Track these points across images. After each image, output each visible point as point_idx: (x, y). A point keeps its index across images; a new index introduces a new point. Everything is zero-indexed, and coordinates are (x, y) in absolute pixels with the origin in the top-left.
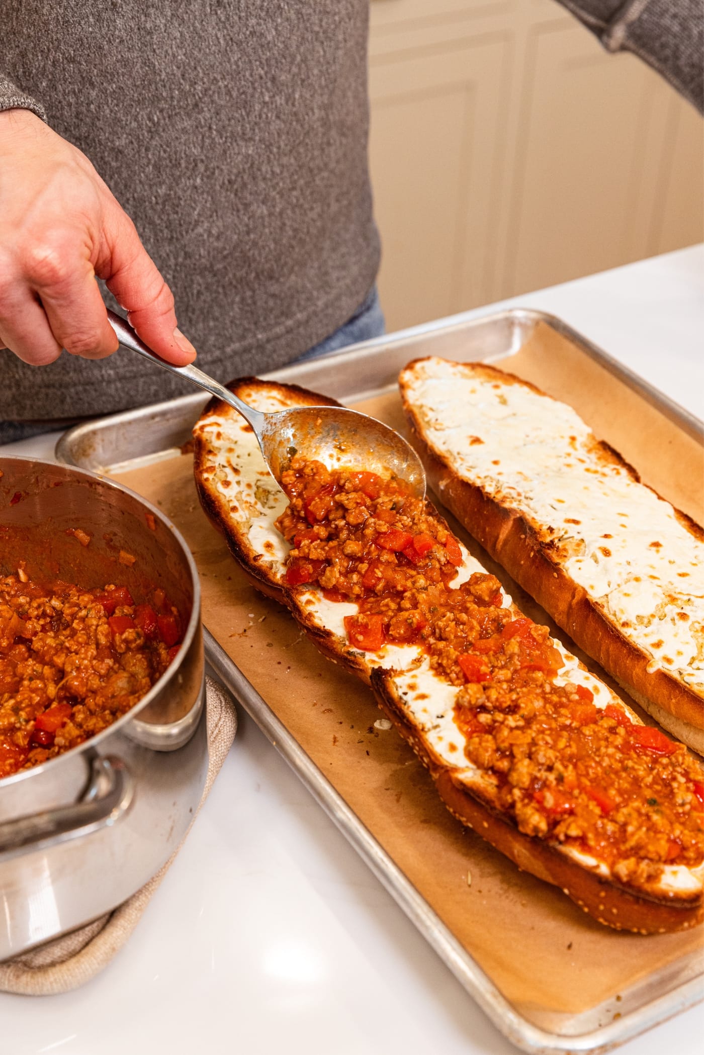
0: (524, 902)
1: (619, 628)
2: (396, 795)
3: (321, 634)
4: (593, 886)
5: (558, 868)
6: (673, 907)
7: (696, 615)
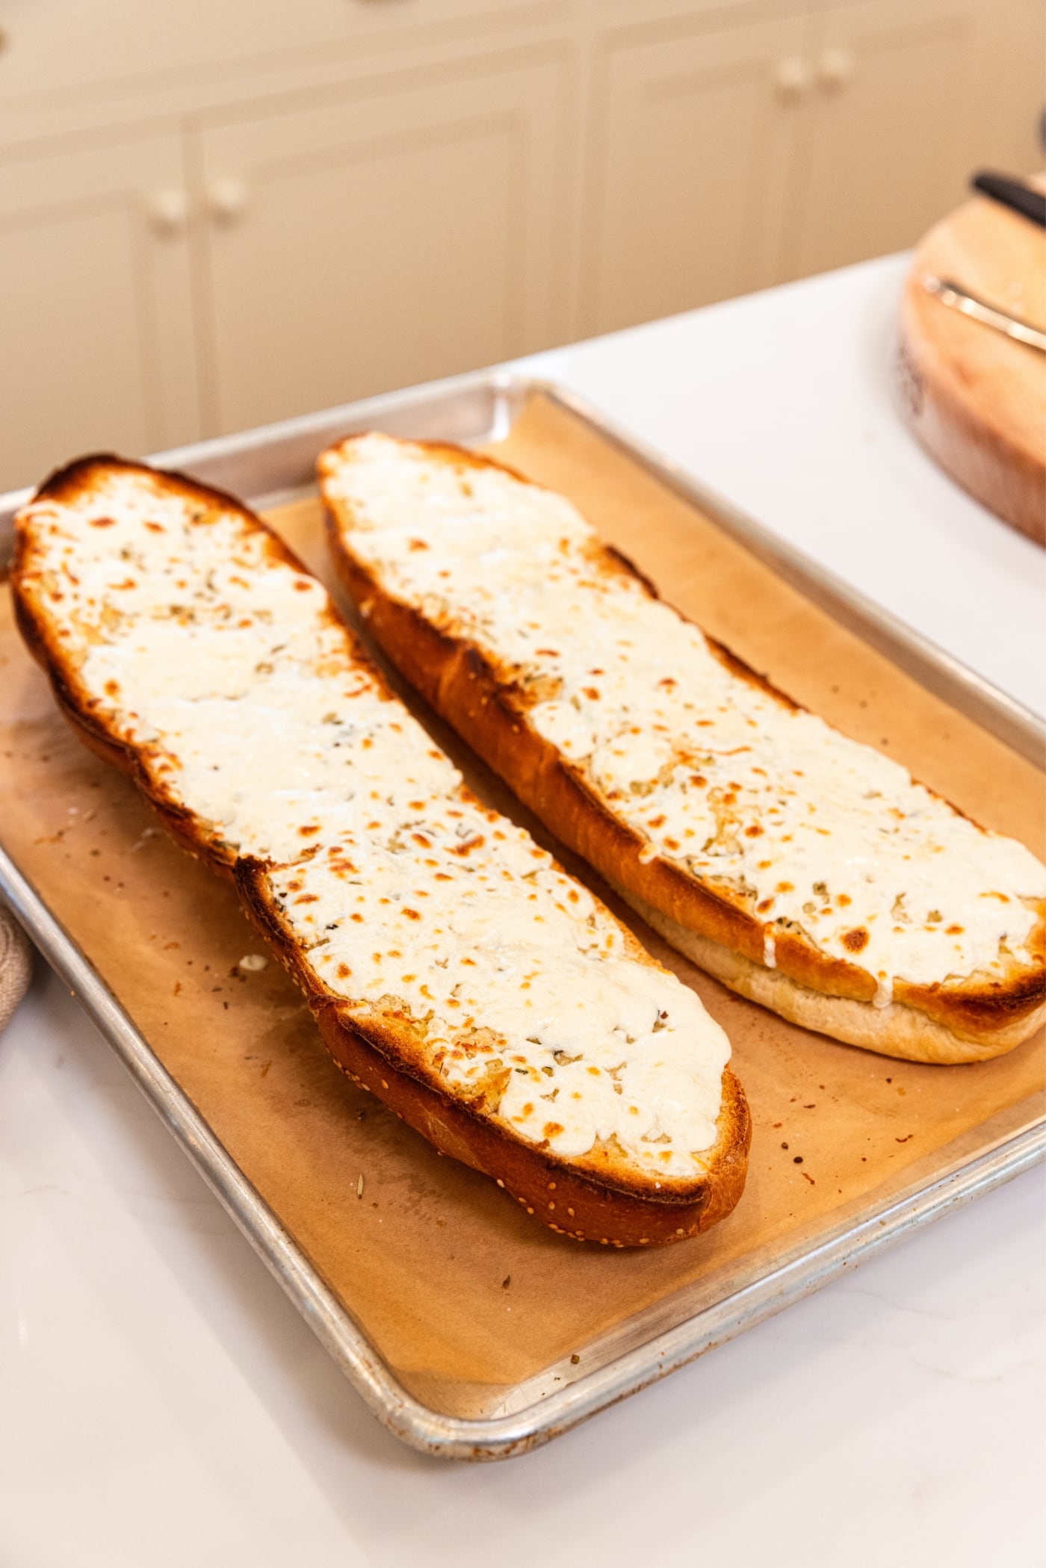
1: (604, 801)
2: (262, 1066)
3: (177, 812)
4: (539, 1174)
5: (488, 1148)
6: (661, 1205)
7: (719, 777)
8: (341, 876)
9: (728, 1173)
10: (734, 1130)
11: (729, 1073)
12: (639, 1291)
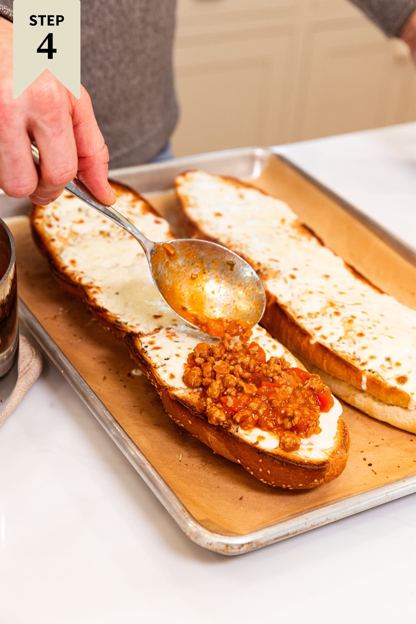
0: (215, 472)
1: (295, 319)
2: (140, 410)
3: (100, 310)
4: (255, 456)
5: (233, 446)
6: (307, 468)
7: (346, 314)
8: (171, 339)
9: (338, 458)
10: (341, 441)
11: (341, 419)
12: (298, 506)
